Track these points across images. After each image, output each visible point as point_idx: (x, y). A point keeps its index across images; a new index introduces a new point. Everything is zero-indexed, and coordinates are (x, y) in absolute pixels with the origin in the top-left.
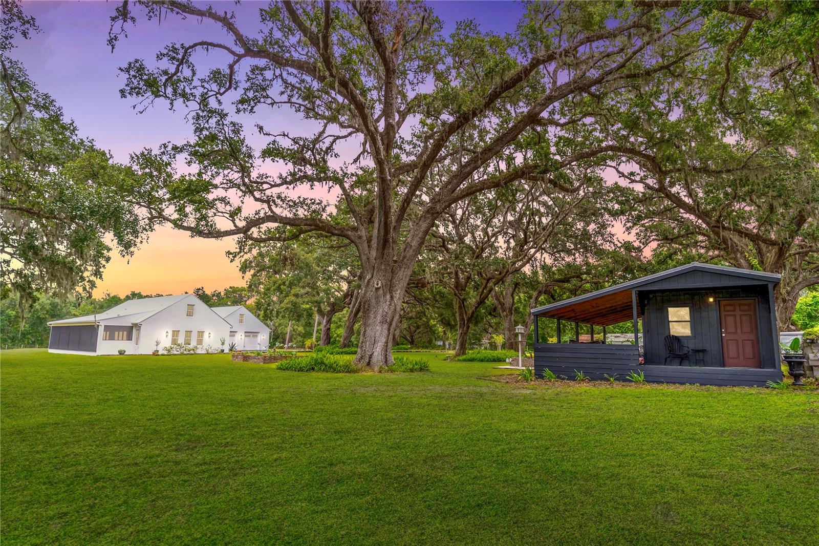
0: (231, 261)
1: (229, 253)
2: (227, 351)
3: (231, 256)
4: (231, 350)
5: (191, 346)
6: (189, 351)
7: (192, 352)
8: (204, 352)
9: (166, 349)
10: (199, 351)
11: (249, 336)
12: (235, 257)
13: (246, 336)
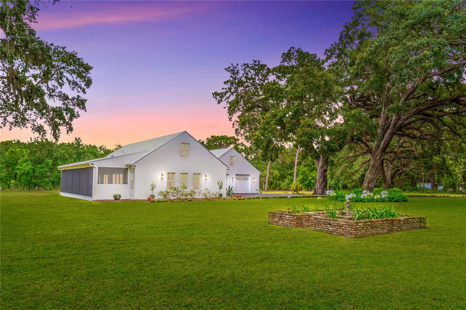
0: (219, 103)
1: (216, 94)
2: (225, 195)
3: (218, 97)
4: (228, 194)
5: (188, 191)
6: (186, 195)
7: (189, 197)
8: (201, 197)
9: (161, 193)
10: (197, 196)
11: (240, 179)
12: (222, 97)
13: (237, 179)
